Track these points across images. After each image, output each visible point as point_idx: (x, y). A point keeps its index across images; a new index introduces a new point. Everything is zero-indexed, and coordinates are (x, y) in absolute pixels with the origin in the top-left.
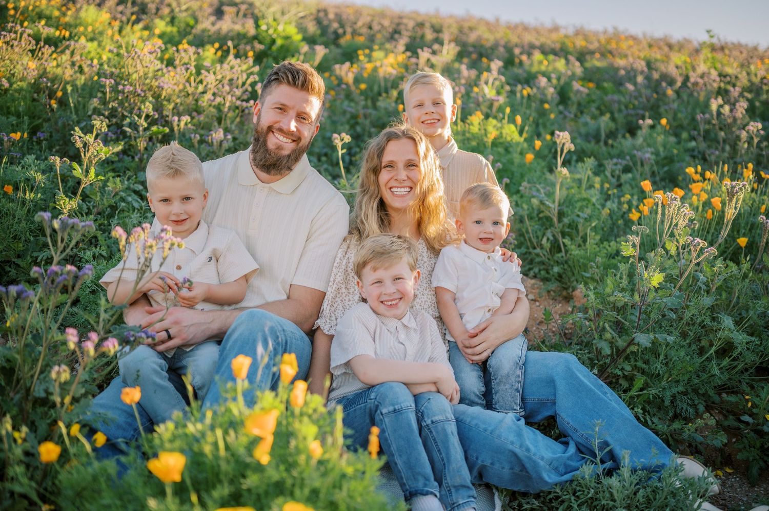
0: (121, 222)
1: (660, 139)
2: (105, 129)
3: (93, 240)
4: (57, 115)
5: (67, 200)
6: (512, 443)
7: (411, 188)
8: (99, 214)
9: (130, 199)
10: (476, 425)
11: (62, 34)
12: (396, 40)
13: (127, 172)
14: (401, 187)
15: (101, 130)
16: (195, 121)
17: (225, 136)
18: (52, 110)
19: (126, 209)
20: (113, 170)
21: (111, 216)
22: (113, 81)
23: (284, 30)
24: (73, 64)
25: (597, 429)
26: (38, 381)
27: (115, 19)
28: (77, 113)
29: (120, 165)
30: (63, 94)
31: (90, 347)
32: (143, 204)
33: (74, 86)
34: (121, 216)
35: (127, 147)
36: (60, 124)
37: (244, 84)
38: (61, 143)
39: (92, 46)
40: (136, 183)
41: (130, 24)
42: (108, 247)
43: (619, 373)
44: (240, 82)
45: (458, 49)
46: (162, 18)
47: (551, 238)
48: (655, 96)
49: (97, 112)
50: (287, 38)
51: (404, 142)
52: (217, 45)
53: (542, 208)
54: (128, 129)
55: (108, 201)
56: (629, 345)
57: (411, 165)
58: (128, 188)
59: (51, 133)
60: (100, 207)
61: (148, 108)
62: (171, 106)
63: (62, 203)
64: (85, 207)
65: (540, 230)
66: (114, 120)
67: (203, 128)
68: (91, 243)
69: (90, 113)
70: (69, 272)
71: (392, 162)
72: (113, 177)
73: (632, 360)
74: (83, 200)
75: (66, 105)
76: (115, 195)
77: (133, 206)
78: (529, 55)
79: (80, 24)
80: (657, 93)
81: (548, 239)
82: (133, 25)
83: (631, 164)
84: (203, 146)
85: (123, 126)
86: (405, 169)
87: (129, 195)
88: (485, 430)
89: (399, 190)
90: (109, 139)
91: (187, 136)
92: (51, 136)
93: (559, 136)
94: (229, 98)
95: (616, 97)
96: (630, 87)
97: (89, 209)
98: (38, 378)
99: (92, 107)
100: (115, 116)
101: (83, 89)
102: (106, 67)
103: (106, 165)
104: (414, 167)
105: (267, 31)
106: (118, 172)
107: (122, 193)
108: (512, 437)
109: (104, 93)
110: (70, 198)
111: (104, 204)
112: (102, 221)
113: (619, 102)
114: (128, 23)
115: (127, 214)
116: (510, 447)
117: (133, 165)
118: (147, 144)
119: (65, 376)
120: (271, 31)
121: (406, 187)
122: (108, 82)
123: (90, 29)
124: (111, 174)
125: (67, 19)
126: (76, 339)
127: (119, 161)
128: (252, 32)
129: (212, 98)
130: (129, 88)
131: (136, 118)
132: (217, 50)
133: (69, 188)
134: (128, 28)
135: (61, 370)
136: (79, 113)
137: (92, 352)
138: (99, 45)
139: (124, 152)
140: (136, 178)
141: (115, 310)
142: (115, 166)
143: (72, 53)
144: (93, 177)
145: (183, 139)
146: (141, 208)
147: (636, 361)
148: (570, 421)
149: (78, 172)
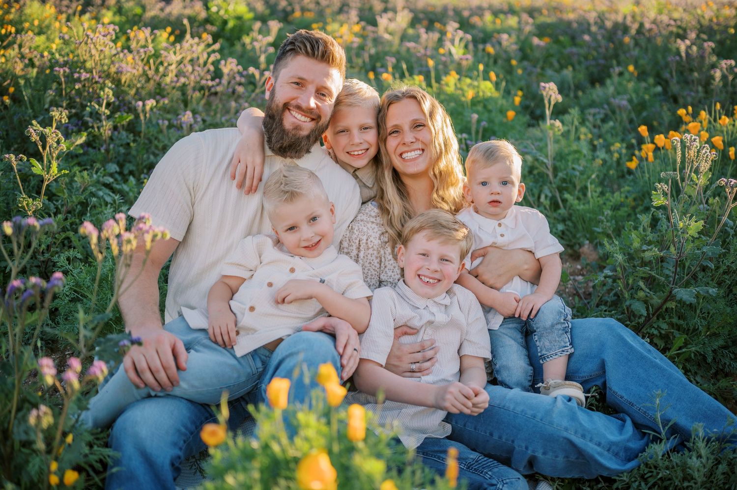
0: (94, 219)
1: (631, 85)
2: (65, 120)
3: (66, 242)
4: (12, 112)
5: (31, 200)
6: (566, 429)
7: (423, 150)
8: (69, 212)
9: (101, 193)
10: (522, 411)
11: (9, 30)
12: (347, 12)
13: (94, 165)
14: (411, 151)
15: (61, 121)
16: (159, 105)
17: (194, 117)
18: (6, 107)
19: (97, 204)
20: (79, 164)
21: (82, 214)
22: (67, 70)
23: (234, 10)
24: (22, 57)
25: (658, 401)
26: (16, 422)
27: (61, 12)
28: (32, 108)
29: (85, 158)
30: (16, 90)
31: (72, 377)
32: (116, 198)
33: (27, 80)
34: (94, 212)
35: (91, 139)
36: (15, 119)
37: (205, 63)
38: (19, 141)
39: (40, 40)
40: (104, 175)
41: (77, 14)
42: (83, 247)
43: (656, 332)
44: (201, 61)
45: (411, 15)
46: (108, 9)
47: (550, 195)
48: (611, 45)
49: (55, 104)
50: (239, 18)
51: (406, 102)
52: (169, 29)
53: (536, 164)
54: (88, 119)
55: (77, 198)
56: (665, 301)
57: (418, 125)
58: (98, 182)
59: (7, 131)
60: (70, 204)
61: (108, 94)
62: (133, 92)
63: (25, 203)
64: (52, 206)
65: (536, 187)
66: (73, 111)
67: (168, 112)
68: (64, 245)
69: (46, 106)
70: (34, 286)
71: (396, 126)
72: (80, 172)
73: (667, 317)
74: (49, 200)
75: (20, 101)
76: (84, 191)
77: (105, 200)
78: (481, 16)
79: (26, 21)
80: (613, 42)
81: (546, 196)
82: (80, 16)
83: (609, 113)
84: (172, 130)
85: (84, 116)
86: (411, 131)
87: (100, 190)
88: (534, 417)
89: (409, 154)
90: (70, 131)
91: (154, 122)
92: (7, 135)
93: (545, 88)
94: (192, 77)
95: (575, 50)
96: (587, 38)
97: (57, 208)
98: (15, 418)
99: (48, 100)
100: (74, 107)
101: (36, 82)
102: (57, 56)
103: (70, 160)
104: (421, 128)
105: (218, 12)
106: (85, 165)
107: (91, 188)
108: (565, 423)
109: (60, 84)
110: (34, 199)
111: (73, 202)
112: (73, 219)
113: (579, 55)
114: (74, 14)
115: (100, 209)
116: (565, 434)
117: (100, 157)
118: (112, 133)
119: (47, 420)
120: (222, 13)
121: (417, 149)
122: (62, 71)
123: (36, 23)
124: (76, 169)
125: (11, 16)
126: (53, 371)
127: (84, 154)
128: (203, 15)
129: (175, 79)
130: (84, 76)
131: (97, 107)
132: (170, 34)
133: (33, 188)
134: (76, 18)
135: (41, 414)
136: (35, 108)
137: (76, 384)
138: (48, 39)
139: (88, 144)
140: (105, 170)
141: (96, 322)
142: (80, 159)
143: (20, 46)
144: (56, 172)
145: (149, 125)
146: (114, 201)
147: (670, 317)
148: (624, 395)
149: (37, 168)
